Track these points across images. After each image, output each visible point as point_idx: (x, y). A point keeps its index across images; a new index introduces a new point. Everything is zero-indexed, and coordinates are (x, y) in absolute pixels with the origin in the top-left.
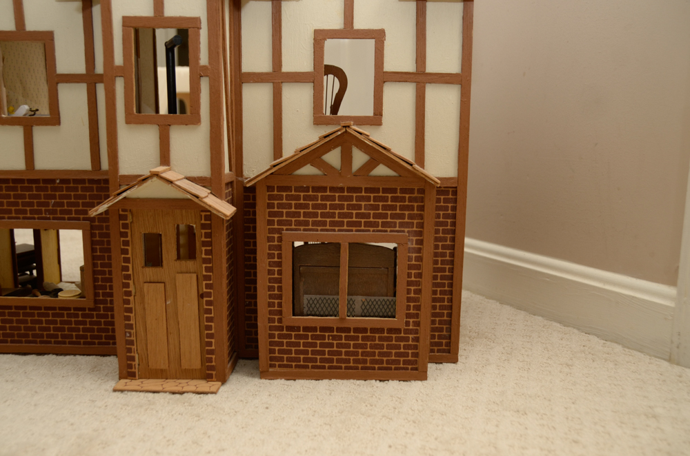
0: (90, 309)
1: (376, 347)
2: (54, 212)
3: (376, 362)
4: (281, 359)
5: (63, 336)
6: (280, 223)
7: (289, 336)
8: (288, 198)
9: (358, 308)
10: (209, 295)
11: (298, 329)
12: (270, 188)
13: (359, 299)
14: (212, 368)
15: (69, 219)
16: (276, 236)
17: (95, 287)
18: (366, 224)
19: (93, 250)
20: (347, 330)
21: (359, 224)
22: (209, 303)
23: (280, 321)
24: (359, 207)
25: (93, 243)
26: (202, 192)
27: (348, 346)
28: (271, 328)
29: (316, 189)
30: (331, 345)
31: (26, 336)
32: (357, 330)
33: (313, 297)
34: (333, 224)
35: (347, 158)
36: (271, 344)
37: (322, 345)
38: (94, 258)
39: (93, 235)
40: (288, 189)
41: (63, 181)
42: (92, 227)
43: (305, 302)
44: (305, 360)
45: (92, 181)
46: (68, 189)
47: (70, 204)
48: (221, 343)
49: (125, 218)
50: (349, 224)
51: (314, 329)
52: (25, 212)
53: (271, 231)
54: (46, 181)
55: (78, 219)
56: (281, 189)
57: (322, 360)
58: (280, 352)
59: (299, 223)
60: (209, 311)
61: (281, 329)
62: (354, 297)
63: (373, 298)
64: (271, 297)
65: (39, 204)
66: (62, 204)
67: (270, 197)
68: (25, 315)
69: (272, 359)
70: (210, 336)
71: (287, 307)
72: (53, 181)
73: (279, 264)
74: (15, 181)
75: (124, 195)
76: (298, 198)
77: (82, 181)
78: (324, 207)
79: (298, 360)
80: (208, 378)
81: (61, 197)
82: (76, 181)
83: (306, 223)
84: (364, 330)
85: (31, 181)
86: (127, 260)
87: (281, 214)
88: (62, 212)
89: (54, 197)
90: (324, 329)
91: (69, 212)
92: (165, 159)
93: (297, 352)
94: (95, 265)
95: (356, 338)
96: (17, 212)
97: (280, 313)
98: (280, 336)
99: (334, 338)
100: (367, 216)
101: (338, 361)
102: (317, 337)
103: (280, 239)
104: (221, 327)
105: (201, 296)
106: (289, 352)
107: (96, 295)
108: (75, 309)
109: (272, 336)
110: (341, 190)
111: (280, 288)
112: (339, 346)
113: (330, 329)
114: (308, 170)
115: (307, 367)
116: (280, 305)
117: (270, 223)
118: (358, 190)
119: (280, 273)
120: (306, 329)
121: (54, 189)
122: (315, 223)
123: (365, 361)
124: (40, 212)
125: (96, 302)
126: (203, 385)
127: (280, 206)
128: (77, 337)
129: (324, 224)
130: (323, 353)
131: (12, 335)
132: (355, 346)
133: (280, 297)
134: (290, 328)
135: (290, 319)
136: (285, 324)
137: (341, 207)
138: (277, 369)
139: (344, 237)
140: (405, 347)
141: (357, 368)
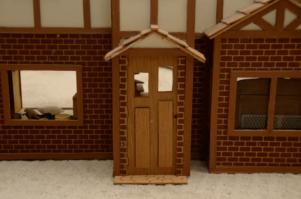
0: (80, 127)
1: (292, 150)
2: (55, 58)
3: (291, 161)
4: (224, 159)
5: (60, 147)
6: (229, 65)
7: (231, 144)
8: (236, 47)
9: (279, 123)
10: (181, 116)
11: (237, 138)
12: (223, 40)
13: (280, 117)
14: (181, 166)
15: (66, 63)
16: (226, 74)
17: (85, 112)
18: (291, 65)
19: (84, 85)
20: (272, 138)
21: (285, 65)
22: (181, 121)
23: (225, 133)
24: (286, 53)
25: (84, 80)
27: (272, 150)
28: (218, 138)
29: (256, 40)
30: (260, 149)
31: (33, 147)
32: (279, 139)
33: (248, 116)
34: (267, 65)
35: (280, 17)
36: (218, 149)
37: (254, 149)
38: (84, 91)
39: (84, 75)
40: (236, 40)
41: (62, 36)
42: (84, 69)
43: (243, 119)
44: (241, 160)
45: (83, 36)
46: (66, 42)
47: (67, 53)
48: (186, 150)
49: (124, 62)
50: (278, 65)
51: (249, 138)
52: (33, 58)
53: (223, 70)
54: (49, 36)
55: (73, 63)
56: (231, 40)
57: (253, 160)
58: (224, 154)
59: (242, 65)
60: (180, 127)
61: (225, 138)
62: (277, 116)
63: (290, 116)
64: (219, 116)
65: (44, 53)
66: (61, 53)
67: (224, 47)
68: (31, 132)
69: (218, 159)
70: (181, 144)
71: (231, 123)
72: (54, 36)
73: (227, 94)
74: (26, 35)
75: (131, 46)
76: (243, 47)
77: (77, 36)
78: (261, 53)
79: (236, 160)
80: (177, 173)
81: (61, 47)
82: (72, 36)
83: (248, 65)
84: (284, 139)
85: (38, 36)
86: (124, 92)
87: (230, 59)
88: (61, 58)
89: (55, 47)
90: (255, 138)
91: (67, 58)
92: (154, 19)
93: (236, 154)
94: (85, 96)
95: (278, 144)
96: (27, 58)
97: (226, 127)
98: (224, 144)
99: (262, 144)
100: (291, 59)
101: (264, 160)
102: (250, 144)
103: (229, 76)
104: (187, 138)
105: (175, 117)
106: (230, 154)
107: (85, 117)
108: (69, 127)
109: (219, 143)
110: (274, 40)
111: (227, 111)
112: (265, 149)
113: (260, 138)
114: (252, 27)
115: (242, 164)
116: (226, 122)
117: (222, 65)
118: (286, 40)
119: (227, 100)
120: (243, 138)
121: (56, 42)
122: (254, 65)
123: (283, 160)
124: (44, 58)
125: (85, 122)
127: (230, 53)
128: (70, 147)
129: (260, 65)
130: (254, 155)
131: (22, 147)
132: (277, 150)
133: (226, 116)
134: (232, 138)
135: (233, 131)
136: (230, 134)
137: (273, 53)
138: (221, 166)
139: (274, 74)
141: (277, 165)
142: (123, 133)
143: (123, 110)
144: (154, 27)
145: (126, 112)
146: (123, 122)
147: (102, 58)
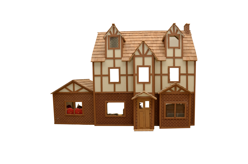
0: (125, 117)
1: (181, 122)
2: (119, 99)
3: (181, 125)
4: (163, 125)
5: (119, 123)
6: (164, 100)
7: (165, 121)
8: (165, 96)
9: (177, 116)
10: (151, 113)
11: (167, 119)
12: (162, 94)
13: (178, 114)
14: (152, 127)
15: (122, 101)
16: (163, 103)
17: (126, 113)
18: (179, 100)
19: (126, 106)
20: (176, 119)
21: (178, 100)
22: (151, 115)
23: (163, 118)
24: (178, 97)
25: (126, 105)
26: (152, 95)
27: (176, 122)
28: (162, 119)
29: (170, 94)
30: (173, 122)
31: (112, 123)
32: (177, 119)
33: (169, 114)
34: (173, 100)
35: (176, 89)
36: (162, 122)
37: (171, 122)
38: (126, 108)
39: (126, 103)
40: (165, 94)
41: (121, 94)
42: (126, 102)
43: (168, 114)
44: (168, 125)
45: (126, 94)
46: (122, 95)
47: (122, 98)
48: (153, 122)
49: (136, 100)
50: (176, 100)
51: (170, 119)
52: (113, 99)
53: (162, 102)
54: (117, 94)
55: (123, 101)
56: (164, 94)
57: (171, 125)
58: (163, 124)
59: (167, 100)
60: (151, 116)
61: (164, 119)
62: (177, 113)
63: (180, 114)
64: (162, 114)
65: (116, 98)
66: (120, 98)
67: (162, 96)
68: (112, 119)
69: (162, 125)
70: (151, 121)
71: (165, 115)
72: (119, 94)
73: (163, 108)
74: (112, 94)
75: (138, 96)
76: (167, 96)
77: (124, 94)
78: (172, 97)
79: (166, 125)
80: (151, 129)
81: (120, 96)
82: (123, 94)
83: (168, 100)
84: (179, 119)
85: (114, 94)
86: (136, 107)
87: (164, 99)
88: (120, 99)
89: (119, 96)
90: (171, 119)
91: (122, 99)
92: (144, 89)
93: (166, 124)
94: (126, 109)
95: (177, 121)
96: (111, 99)
97: (164, 117)
98: (163, 121)
99: (173, 121)
100: (179, 99)
101: (174, 125)
102: (170, 121)
103: (164, 103)
104: (153, 119)
105: (150, 114)
106: (165, 124)
107: (126, 115)
108: (122, 117)
109: (162, 121)
110: (175, 94)
111: (164, 112)
112: (174, 122)
113: (173, 119)
114: (169, 91)
115: (168, 126)
116: (163, 115)
117: (162, 100)
118: (178, 94)
119: (164, 109)
120: (168, 119)
121: (119, 95)
122: (170, 100)
123: (179, 125)
124: (116, 99)
125: (126, 116)
126: (150, 130)
127: (164, 97)
128: (122, 123)
129: (172, 100)
130: (171, 124)
131: (109, 123)
132: (177, 122)
133: (164, 114)
134: (165, 119)
135: (165, 118)
136: (164, 118)
137: (175, 97)
138: (163, 127)
139: (175, 103)
140: (186, 122)
141: (177, 126)
142: (136, 118)
143: (136, 112)
144: (144, 91)
145: (137, 113)
146: (136, 115)
147: (131, 99)
